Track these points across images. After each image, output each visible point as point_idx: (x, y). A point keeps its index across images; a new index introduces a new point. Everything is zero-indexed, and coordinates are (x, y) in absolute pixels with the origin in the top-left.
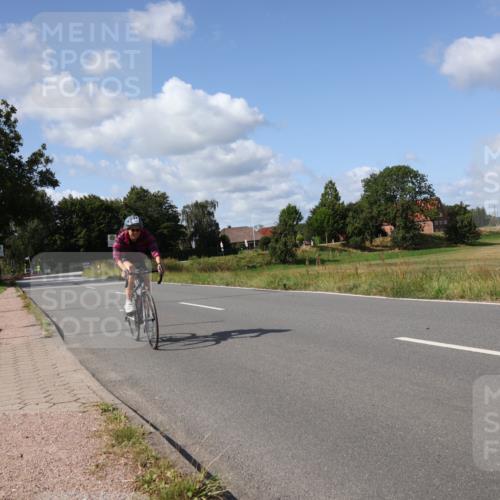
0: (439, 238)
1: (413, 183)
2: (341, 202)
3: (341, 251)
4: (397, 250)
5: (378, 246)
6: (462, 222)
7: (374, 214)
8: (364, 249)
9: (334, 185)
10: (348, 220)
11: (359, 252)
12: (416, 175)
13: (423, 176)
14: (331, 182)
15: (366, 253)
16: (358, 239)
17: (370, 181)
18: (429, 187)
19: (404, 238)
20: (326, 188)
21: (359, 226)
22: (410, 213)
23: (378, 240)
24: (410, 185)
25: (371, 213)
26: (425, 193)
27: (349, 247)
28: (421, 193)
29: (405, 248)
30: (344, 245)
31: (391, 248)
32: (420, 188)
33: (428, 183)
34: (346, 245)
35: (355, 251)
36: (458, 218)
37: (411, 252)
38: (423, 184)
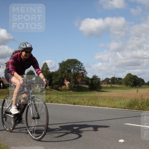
0: (86, 88)
1: (78, 66)
2: (49, 71)
3: (50, 90)
4: (71, 91)
5: (63, 89)
6: (95, 82)
7: (63, 76)
8: (59, 90)
9: (46, 64)
10: (53, 78)
11: (57, 91)
12: (80, 63)
13: (82, 64)
14: (45, 63)
15: (60, 92)
16: (57, 86)
17: (62, 64)
18: (84, 68)
19: (74, 87)
20: (43, 65)
21: (58, 81)
22: (77, 77)
23: (63, 87)
24: (77, 66)
25: (62, 76)
26: (82, 70)
27: (53, 89)
28: (81, 70)
29: (74, 91)
30: (51, 88)
31: (69, 90)
32: (81, 68)
33: (83, 66)
34: (52, 88)
35: (55, 90)
36: (94, 81)
37: (77, 92)
38: (82, 67)
